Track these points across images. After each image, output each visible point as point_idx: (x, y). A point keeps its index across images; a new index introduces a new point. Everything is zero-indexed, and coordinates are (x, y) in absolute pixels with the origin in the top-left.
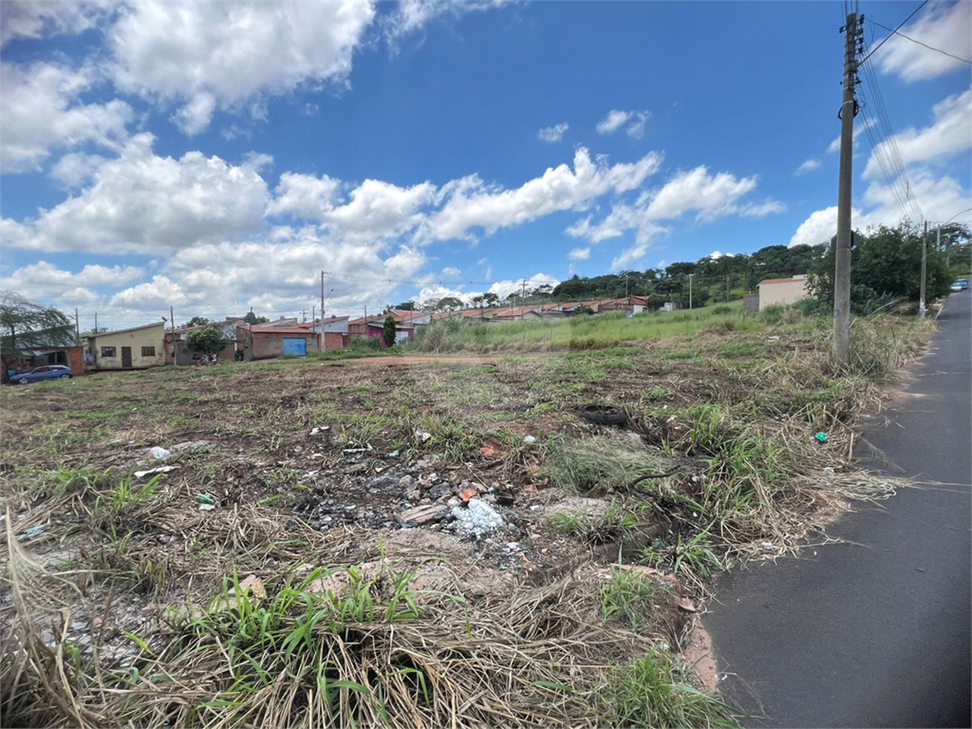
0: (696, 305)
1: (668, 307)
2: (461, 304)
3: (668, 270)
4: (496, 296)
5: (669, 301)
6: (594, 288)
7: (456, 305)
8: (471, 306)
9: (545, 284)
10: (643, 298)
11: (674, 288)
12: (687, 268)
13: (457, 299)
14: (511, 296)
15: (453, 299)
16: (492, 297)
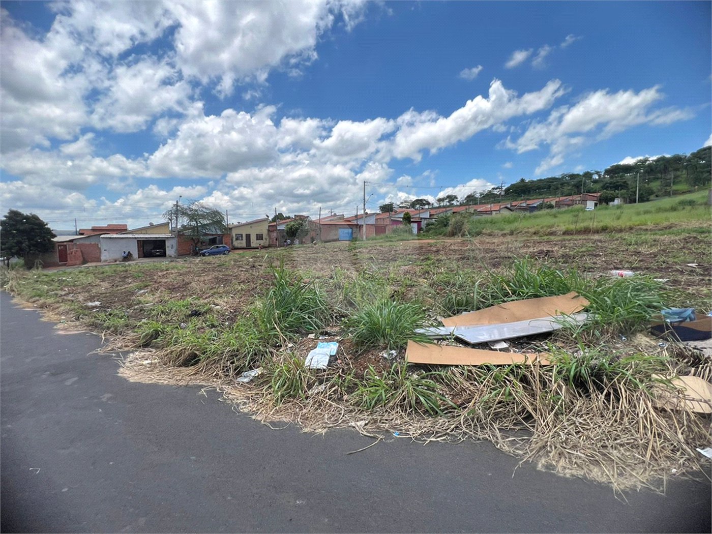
0: (642, 199)
1: (617, 202)
2: (428, 203)
3: (607, 172)
4: (456, 197)
5: (618, 197)
6: (539, 188)
7: (424, 205)
8: (436, 205)
9: (496, 187)
10: (595, 195)
11: (621, 185)
12: (627, 169)
13: (424, 200)
14: (469, 197)
15: (421, 200)
16: (451, 198)
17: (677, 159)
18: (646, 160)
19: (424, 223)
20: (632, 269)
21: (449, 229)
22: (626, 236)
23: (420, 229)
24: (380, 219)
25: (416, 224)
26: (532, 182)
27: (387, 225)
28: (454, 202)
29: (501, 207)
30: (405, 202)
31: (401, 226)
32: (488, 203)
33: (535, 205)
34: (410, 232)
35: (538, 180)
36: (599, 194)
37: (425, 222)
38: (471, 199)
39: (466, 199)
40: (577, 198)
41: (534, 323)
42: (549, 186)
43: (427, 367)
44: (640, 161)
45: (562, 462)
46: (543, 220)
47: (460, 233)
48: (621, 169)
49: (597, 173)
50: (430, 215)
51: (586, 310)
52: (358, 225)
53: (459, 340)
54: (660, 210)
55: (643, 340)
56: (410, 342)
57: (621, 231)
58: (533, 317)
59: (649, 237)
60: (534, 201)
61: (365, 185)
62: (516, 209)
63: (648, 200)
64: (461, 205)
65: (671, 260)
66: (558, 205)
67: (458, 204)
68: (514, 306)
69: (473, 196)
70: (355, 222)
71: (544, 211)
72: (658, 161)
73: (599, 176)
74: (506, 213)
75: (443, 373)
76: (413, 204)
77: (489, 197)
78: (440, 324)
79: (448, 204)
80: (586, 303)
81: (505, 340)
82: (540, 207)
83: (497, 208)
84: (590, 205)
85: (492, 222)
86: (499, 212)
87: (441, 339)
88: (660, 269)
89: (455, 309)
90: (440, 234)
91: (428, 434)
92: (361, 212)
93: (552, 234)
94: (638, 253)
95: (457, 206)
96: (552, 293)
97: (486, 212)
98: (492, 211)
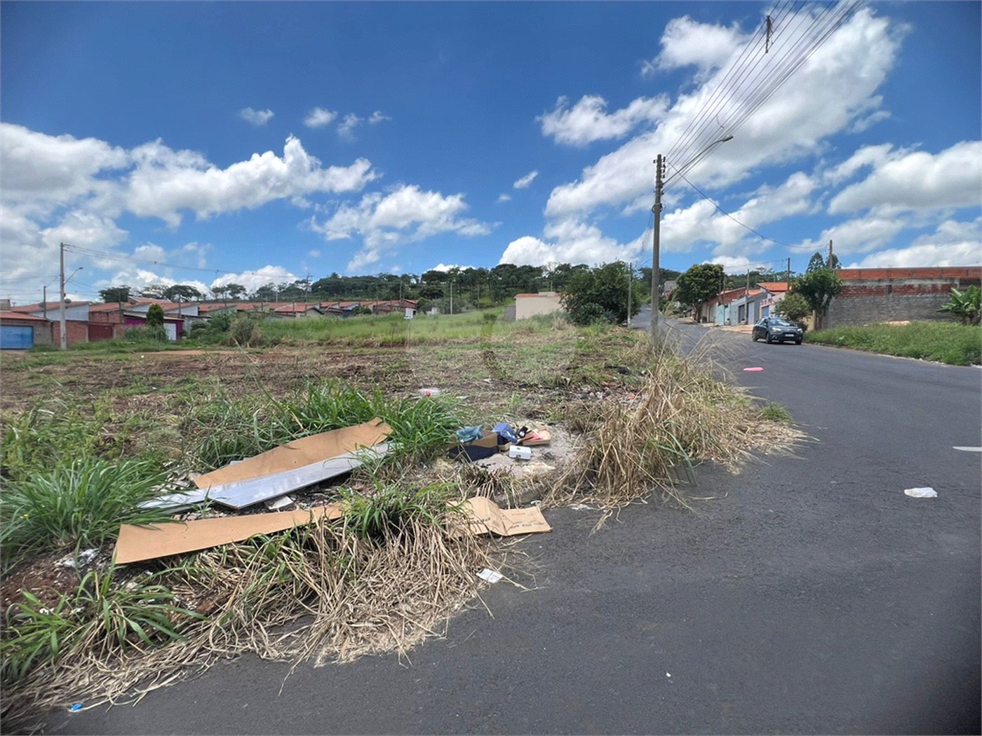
0: (456, 311)
1: (434, 311)
2: (197, 294)
3: (424, 277)
4: (242, 289)
5: (434, 306)
6: (354, 287)
7: (189, 295)
8: (210, 297)
9: (301, 280)
10: (413, 301)
11: (436, 294)
12: (441, 276)
13: (190, 288)
14: (262, 289)
15: (184, 288)
16: (235, 289)
17: (482, 273)
18: (457, 270)
19: (187, 325)
20: (440, 386)
21: (230, 334)
22: (438, 349)
23: (180, 333)
24: (100, 312)
25: (175, 325)
26: (346, 279)
27: (114, 324)
28: (241, 296)
29: (308, 308)
30: (155, 287)
31: (144, 328)
32: (290, 301)
33: (351, 309)
34: (162, 337)
35: (353, 278)
36: (417, 301)
37: (191, 322)
38: (265, 293)
39: (258, 292)
40: (395, 303)
41: (330, 464)
42: (365, 287)
43: (155, 564)
44: (452, 270)
45: (347, 645)
46: (358, 328)
47: (247, 340)
48: (437, 276)
49: (415, 277)
50: (199, 312)
51: (390, 439)
52: (47, 321)
53: (218, 507)
54: (469, 323)
55: (442, 465)
56: (124, 528)
57: (436, 344)
58: (328, 455)
59: (457, 351)
60: (351, 303)
61: (62, 250)
62: (327, 311)
63: (460, 312)
64: (251, 300)
65: (471, 376)
66: (377, 310)
67: (247, 298)
68: (306, 444)
69: (269, 289)
70: (41, 316)
71: (360, 317)
72: (466, 272)
73: (417, 281)
74: (315, 316)
75: (185, 568)
76: (169, 293)
77: (290, 293)
78: (192, 486)
79: (231, 297)
80: (389, 430)
81: (288, 494)
82: (356, 312)
83: (303, 309)
84: (409, 312)
85: (295, 327)
86: (305, 314)
87: (186, 511)
88: (462, 386)
89: (217, 458)
90: (216, 342)
91: (145, 682)
92: (53, 298)
93: (367, 345)
94: (446, 369)
95: (245, 301)
96: (354, 422)
97: (287, 314)
98: (295, 312)
